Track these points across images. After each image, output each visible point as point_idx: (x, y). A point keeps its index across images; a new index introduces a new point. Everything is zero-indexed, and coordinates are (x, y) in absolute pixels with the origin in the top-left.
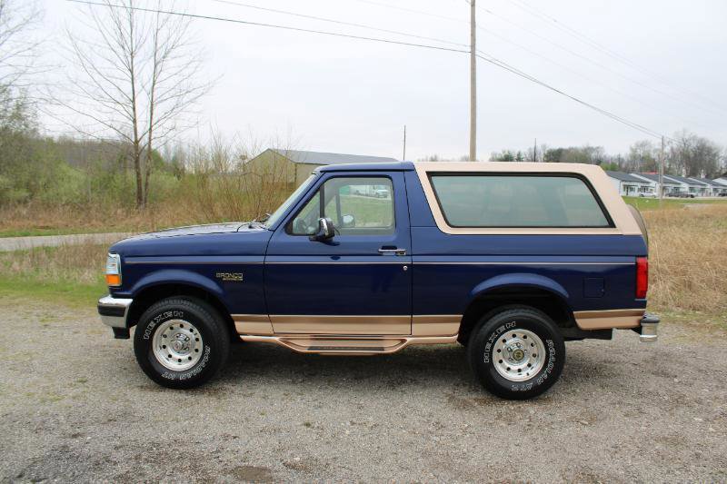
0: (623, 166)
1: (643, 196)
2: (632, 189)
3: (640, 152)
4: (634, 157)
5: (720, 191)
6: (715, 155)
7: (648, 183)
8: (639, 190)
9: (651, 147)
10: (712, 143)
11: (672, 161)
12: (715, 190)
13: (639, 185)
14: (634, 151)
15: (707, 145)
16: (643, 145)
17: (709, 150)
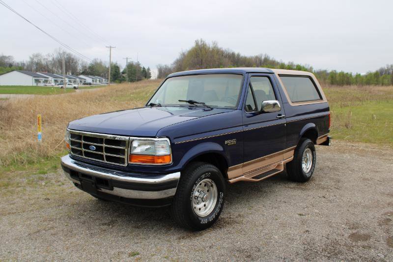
0: (25, 67)
1: (46, 85)
2: (39, 82)
3: (36, 60)
4: (32, 62)
5: (83, 82)
6: (76, 63)
7: (48, 78)
8: (44, 82)
9: (42, 57)
10: (75, 56)
11: (54, 65)
12: (81, 81)
13: (44, 79)
14: (32, 59)
15: (72, 57)
16: (37, 56)
17: (73, 60)
